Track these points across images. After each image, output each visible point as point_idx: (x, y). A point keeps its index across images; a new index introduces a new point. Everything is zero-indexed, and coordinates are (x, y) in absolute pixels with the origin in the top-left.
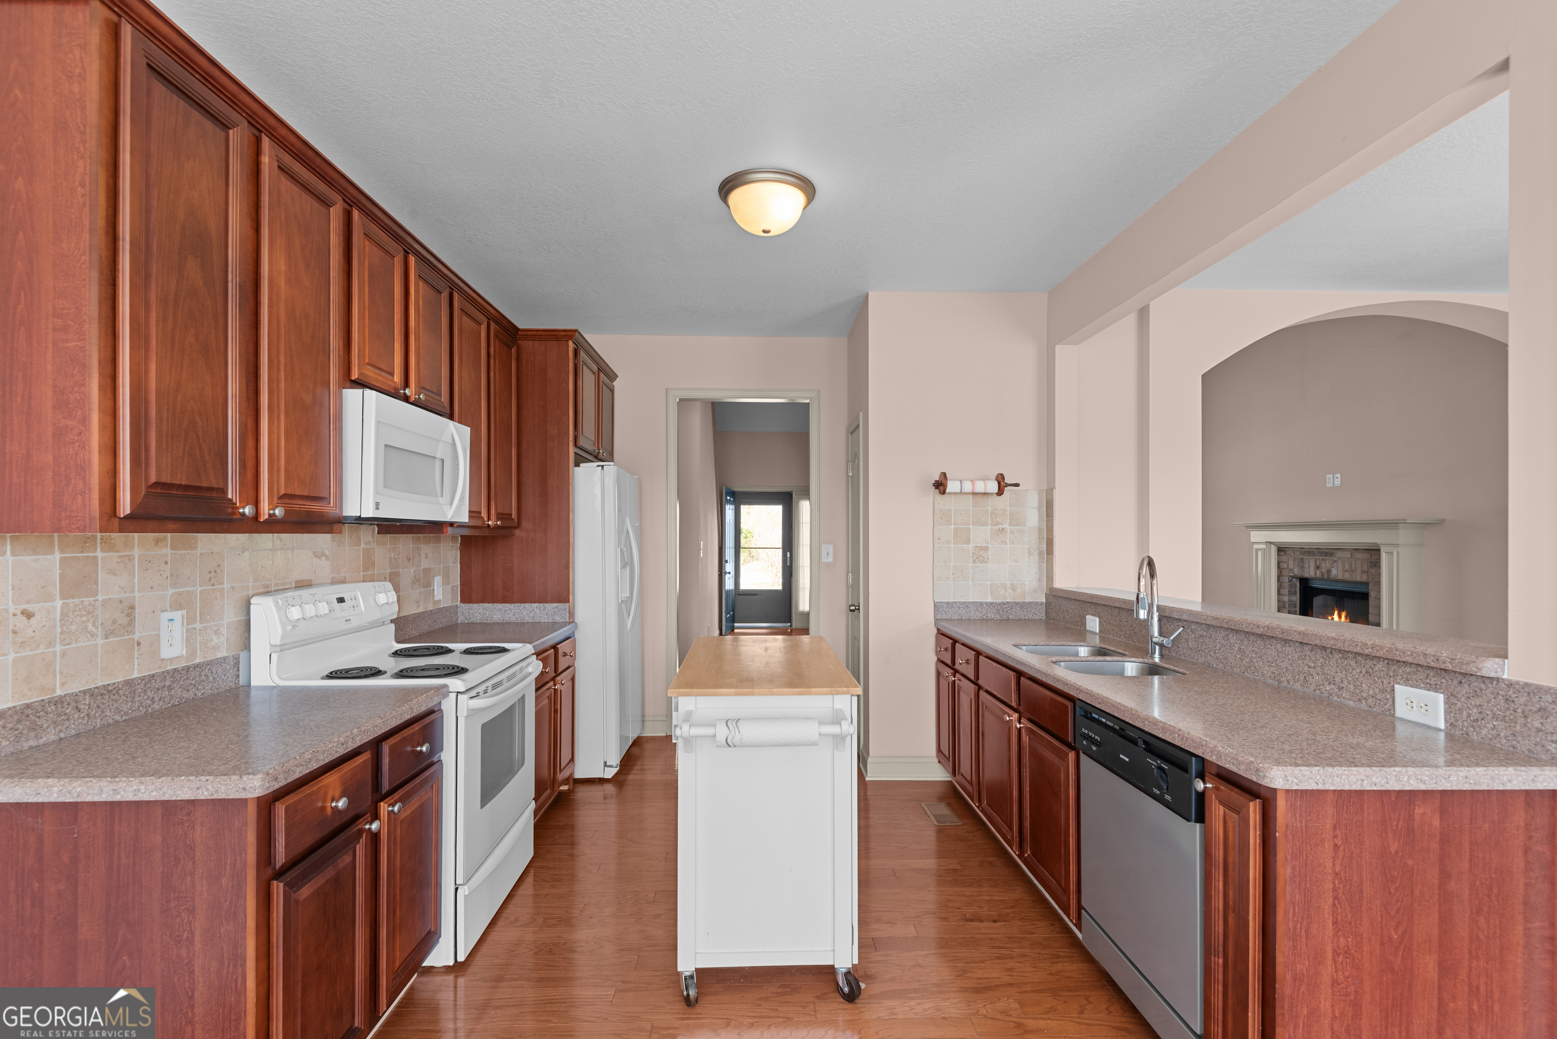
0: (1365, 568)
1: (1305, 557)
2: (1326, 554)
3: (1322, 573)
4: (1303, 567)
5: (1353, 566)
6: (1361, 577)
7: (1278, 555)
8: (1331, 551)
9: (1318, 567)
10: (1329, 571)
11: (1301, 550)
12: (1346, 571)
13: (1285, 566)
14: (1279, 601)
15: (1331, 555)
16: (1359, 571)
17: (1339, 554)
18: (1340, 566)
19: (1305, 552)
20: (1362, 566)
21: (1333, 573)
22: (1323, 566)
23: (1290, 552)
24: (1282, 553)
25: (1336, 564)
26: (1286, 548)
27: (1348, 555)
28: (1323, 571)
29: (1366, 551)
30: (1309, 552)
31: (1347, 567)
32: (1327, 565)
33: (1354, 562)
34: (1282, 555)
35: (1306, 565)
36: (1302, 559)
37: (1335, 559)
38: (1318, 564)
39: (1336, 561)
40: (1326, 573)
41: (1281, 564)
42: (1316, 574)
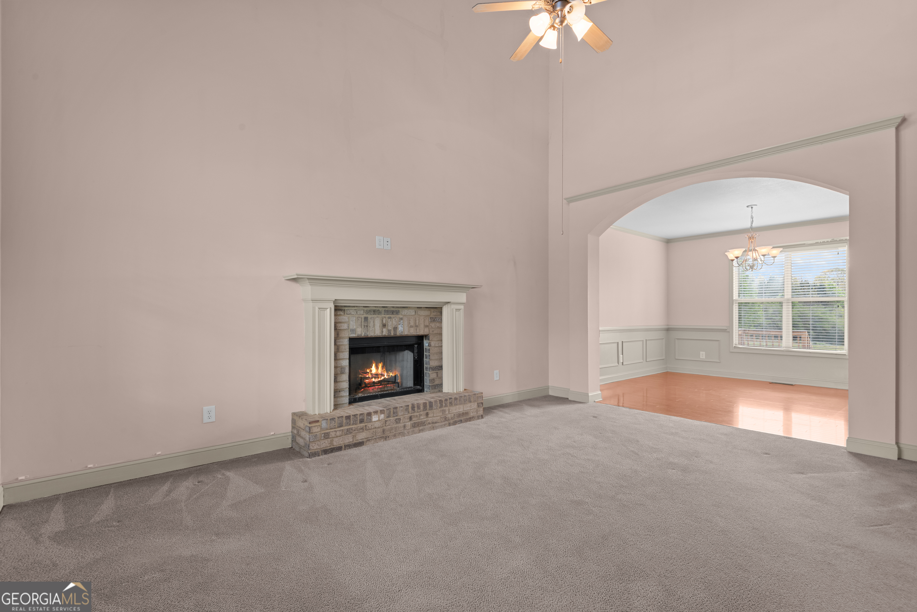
0: (427, 323)
1: (369, 316)
2: (392, 312)
3: (389, 331)
4: (367, 326)
5: (417, 322)
6: (424, 330)
7: (335, 315)
8: (397, 309)
9: (384, 326)
10: (395, 329)
11: (365, 309)
12: (411, 327)
13: (344, 326)
14: (336, 367)
15: (397, 313)
16: (422, 326)
17: (405, 312)
18: (406, 323)
19: (370, 311)
20: (424, 322)
21: (400, 329)
22: (390, 323)
23: (351, 311)
24: (341, 313)
25: (402, 321)
26: (345, 306)
27: (412, 312)
28: (390, 328)
29: (427, 309)
30: (374, 311)
31: (412, 323)
32: (394, 322)
33: (417, 319)
34: (340, 315)
35: (371, 324)
36: (366, 319)
37: (401, 317)
38: (384, 322)
39: (402, 319)
40: (392, 330)
41: (338, 325)
42: (382, 332)
